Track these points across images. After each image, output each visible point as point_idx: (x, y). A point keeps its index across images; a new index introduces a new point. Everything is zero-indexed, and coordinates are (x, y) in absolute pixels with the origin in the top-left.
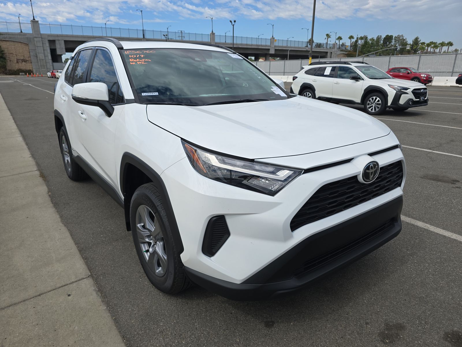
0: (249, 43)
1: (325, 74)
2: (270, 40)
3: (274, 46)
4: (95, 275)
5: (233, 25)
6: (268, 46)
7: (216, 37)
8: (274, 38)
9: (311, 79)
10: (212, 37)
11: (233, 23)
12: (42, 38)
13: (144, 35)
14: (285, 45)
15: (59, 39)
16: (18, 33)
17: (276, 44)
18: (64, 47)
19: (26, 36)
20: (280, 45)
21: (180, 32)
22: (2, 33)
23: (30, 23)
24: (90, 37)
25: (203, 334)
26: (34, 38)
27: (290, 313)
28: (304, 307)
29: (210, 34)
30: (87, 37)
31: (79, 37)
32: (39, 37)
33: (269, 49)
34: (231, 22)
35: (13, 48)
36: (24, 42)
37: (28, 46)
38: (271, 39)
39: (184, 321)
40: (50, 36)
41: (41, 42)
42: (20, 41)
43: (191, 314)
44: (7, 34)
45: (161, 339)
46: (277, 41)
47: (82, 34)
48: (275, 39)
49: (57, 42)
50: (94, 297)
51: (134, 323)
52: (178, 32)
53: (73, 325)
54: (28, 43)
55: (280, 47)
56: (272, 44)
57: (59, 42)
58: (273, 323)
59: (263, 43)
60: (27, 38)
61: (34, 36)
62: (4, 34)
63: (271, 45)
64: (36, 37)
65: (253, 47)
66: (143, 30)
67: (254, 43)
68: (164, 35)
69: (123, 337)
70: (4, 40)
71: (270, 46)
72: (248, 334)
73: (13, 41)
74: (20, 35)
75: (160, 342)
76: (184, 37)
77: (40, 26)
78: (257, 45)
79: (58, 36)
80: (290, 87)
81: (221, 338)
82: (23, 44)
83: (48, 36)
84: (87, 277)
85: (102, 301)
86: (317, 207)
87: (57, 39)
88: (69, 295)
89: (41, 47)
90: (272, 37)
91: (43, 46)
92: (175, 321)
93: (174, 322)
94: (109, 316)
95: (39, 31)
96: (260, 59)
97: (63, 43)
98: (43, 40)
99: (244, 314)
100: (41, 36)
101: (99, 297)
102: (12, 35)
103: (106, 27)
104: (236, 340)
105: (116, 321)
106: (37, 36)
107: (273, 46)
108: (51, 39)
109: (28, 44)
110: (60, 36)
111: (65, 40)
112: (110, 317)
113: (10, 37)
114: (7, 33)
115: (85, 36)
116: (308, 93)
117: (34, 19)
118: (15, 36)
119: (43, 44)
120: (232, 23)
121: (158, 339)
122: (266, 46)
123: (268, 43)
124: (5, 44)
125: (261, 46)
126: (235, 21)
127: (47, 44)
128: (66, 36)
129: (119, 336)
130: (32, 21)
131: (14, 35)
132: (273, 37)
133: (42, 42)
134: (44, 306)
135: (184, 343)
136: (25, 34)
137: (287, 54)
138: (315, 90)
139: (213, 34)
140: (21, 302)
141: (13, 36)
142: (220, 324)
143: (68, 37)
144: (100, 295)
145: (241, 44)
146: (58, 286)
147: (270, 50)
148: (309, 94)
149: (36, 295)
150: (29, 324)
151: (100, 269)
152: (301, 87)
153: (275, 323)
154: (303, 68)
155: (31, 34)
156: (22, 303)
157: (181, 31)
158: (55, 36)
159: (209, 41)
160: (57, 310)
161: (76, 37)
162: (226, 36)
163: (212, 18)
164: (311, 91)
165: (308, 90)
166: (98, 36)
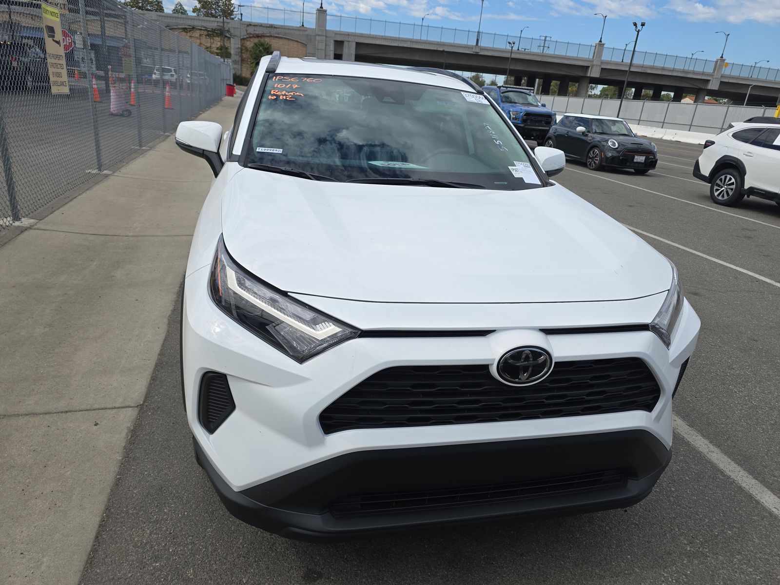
0: (669, 65)
1: (775, 143)
2: (714, 64)
3: (720, 75)
4: (146, 406)
5: (638, 32)
6: (708, 75)
7: (605, 51)
8: (724, 60)
9: (742, 151)
10: (598, 51)
11: (639, 27)
12: (326, 37)
13: (478, 40)
14: (745, 74)
15: (350, 40)
16: (297, 27)
17: (726, 71)
18: (354, 53)
19: (306, 33)
20: (735, 73)
21: (544, 38)
22: (277, 25)
23: (315, 12)
24: (394, 40)
25: (206, 548)
26: (316, 36)
27: (359, 572)
28: (392, 571)
29: (595, 45)
30: (390, 40)
31: (377, 38)
32: (323, 36)
33: (708, 81)
34: (635, 24)
35: (286, 50)
36: (302, 42)
37: (306, 48)
38: (717, 62)
39: (197, 518)
40: (338, 34)
41: (324, 42)
42: (296, 40)
43: (214, 512)
44: (282, 28)
45: (148, 532)
46: (730, 66)
47: (383, 34)
48: (726, 61)
49: (346, 44)
50: (119, 439)
51: (135, 493)
52: (540, 40)
53: (68, 468)
54: (306, 43)
55: (733, 78)
56: (718, 72)
57: (348, 45)
58: (320, 575)
59: (699, 68)
60: (307, 35)
61: (317, 33)
62: (279, 28)
63: (714, 72)
64: (319, 35)
65: (675, 74)
66: (479, 32)
67: (680, 66)
68: (509, 43)
69: (107, 509)
70: (276, 37)
71: (712, 75)
72: (268, 577)
73: (288, 39)
74: (298, 30)
75: (143, 535)
76: (548, 47)
77: (328, 17)
78: (684, 71)
79: (348, 35)
80: (696, 159)
81: (224, 567)
82: (300, 44)
83: (336, 34)
84: (135, 407)
85: (125, 446)
86: (383, 403)
87: (347, 40)
88: (96, 424)
89: (323, 50)
90: (719, 58)
91: (325, 50)
92: (186, 513)
93: (184, 514)
94: (115, 471)
95: (324, 25)
96: (685, 97)
97: (354, 44)
98: (327, 39)
99: (289, 543)
100: (326, 34)
101: (126, 440)
102: (289, 29)
103: (423, 25)
104: (242, 578)
105: (118, 483)
106: (320, 33)
107: (717, 75)
108: (339, 39)
109: (306, 45)
110: (351, 35)
111: (357, 41)
112: (115, 474)
113: (285, 33)
114: (282, 26)
115: (387, 38)
116: (729, 176)
117: (321, 7)
118: (292, 31)
119: (326, 45)
120: (636, 27)
121: (144, 530)
122: (703, 74)
123: (709, 69)
124: (277, 43)
125: (694, 73)
126: (643, 25)
127: (332, 47)
128: (360, 36)
129: (104, 506)
130: (318, 10)
131: (291, 29)
132: (722, 57)
133: (326, 43)
134: (59, 428)
135: (171, 550)
136: (306, 30)
137: (744, 92)
138: (745, 173)
139: (601, 44)
140: (43, 414)
141: (289, 31)
142: (241, 543)
143: (362, 37)
144: (129, 437)
145: (653, 68)
146: (96, 406)
147: (711, 82)
148: (730, 179)
149: (63, 411)
150: (27, 446)
151: (159, 400)
152: (717, 162)
153: (321, 579)
154: (731, 126)
155: (313, 29)
156: (41, 416)
157: (546, 37)
158: (344, 35)
159: (591, 57)
160: (68, 440)
161: (373, 38)
162: (625, 50)
163: (606, 17)
164: (735, 174)
165: (730, 171)
166: (406, 38)
